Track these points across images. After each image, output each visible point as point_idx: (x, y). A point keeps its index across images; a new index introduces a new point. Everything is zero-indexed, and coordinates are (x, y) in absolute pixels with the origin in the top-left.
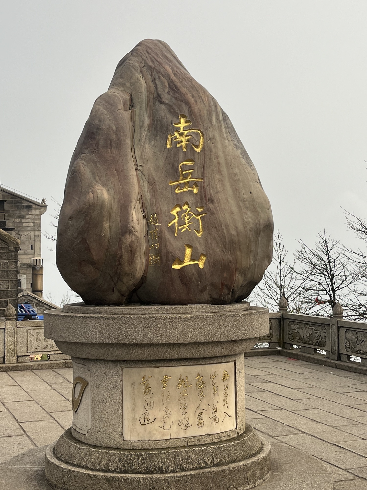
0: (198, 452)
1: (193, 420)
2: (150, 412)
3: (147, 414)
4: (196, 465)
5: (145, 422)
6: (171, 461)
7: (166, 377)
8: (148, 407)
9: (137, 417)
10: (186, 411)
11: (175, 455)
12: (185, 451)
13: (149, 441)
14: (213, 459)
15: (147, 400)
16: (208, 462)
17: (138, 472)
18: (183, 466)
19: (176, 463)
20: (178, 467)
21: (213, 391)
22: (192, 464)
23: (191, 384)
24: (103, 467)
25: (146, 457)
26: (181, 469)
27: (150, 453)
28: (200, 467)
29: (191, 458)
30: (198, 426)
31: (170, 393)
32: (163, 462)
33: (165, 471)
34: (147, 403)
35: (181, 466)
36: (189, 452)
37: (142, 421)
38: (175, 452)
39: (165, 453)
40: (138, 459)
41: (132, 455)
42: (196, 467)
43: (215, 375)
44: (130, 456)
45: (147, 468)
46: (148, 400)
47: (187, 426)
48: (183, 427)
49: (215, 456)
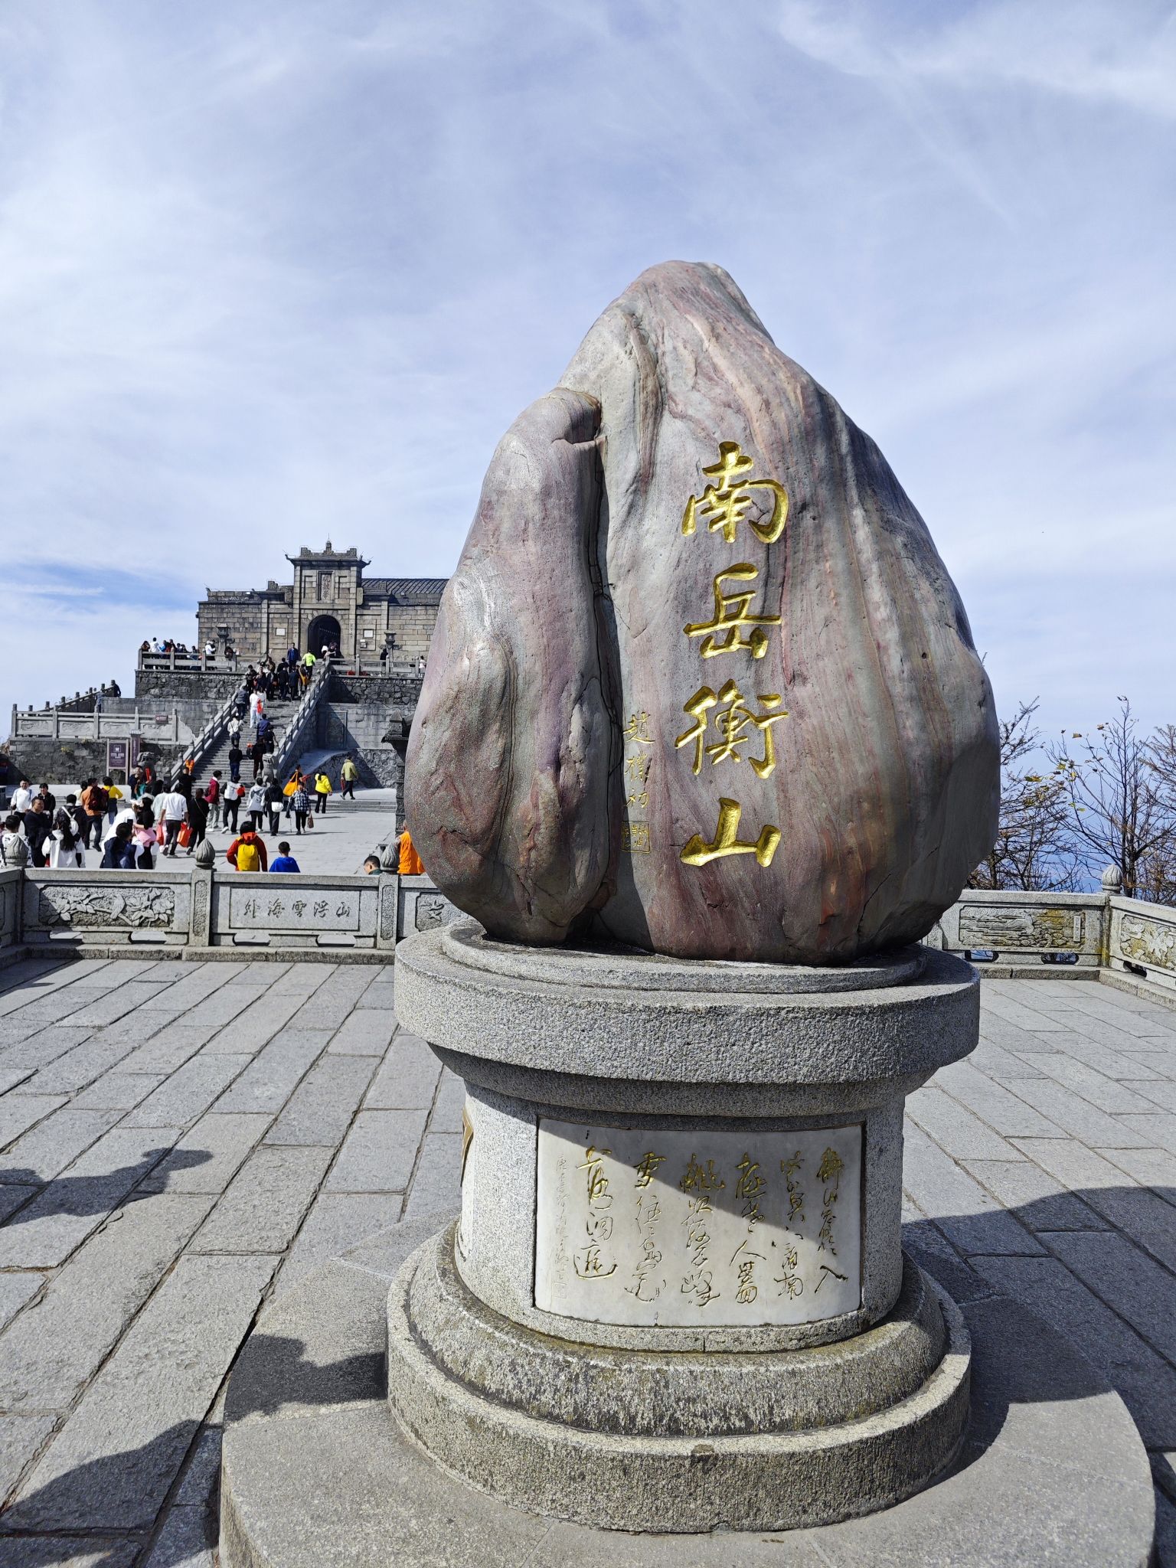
0: (726, 1382)
1: (725, 1281)
2: (604, 1246)
3: (594, 1249)
4: (716, 1421)
5: (587, 1269)
6: (644, 1400)
7: (649, 1158)
8: (597, 1232)
9: (569, 1254)
10: (706, 1253)
11: (657, 1383)
12: (691, 1372)
13: (596, 1322)
14: (771, 1408)
15: (595, 1212)
16: (752, 1416)
17: (550, 1414)
18: (676, 1420)
19: (658, 1409)
20: (661, 1421)
21: (788, 1206)
22: (705, 1418)
23: (722, 1183)
24: (472, 1375)
25: (577, 1375)
26: (669, 1428)
27: (592, 1363)
28: (729, 1427)
29: (705, 1398)
30: (738, 1299)
31: (661, 1201)
32: (621, 1400)
33: (624, 1428)
34: (595, 1220)
35: (670, 1419)
36: (702, 1378)
37: (582, 1266)
38: (658, 1371)
39: (630, 1371)
40: (557, 1376)
41: (544, 1358)
42: (717, 1427)
43: (796, 1162)
44: (538, 1360)
45: (576, 1409)
46: (599, 1215)
47: (707, 1295)
48: (693, 1295)
49: (777, 1401)
